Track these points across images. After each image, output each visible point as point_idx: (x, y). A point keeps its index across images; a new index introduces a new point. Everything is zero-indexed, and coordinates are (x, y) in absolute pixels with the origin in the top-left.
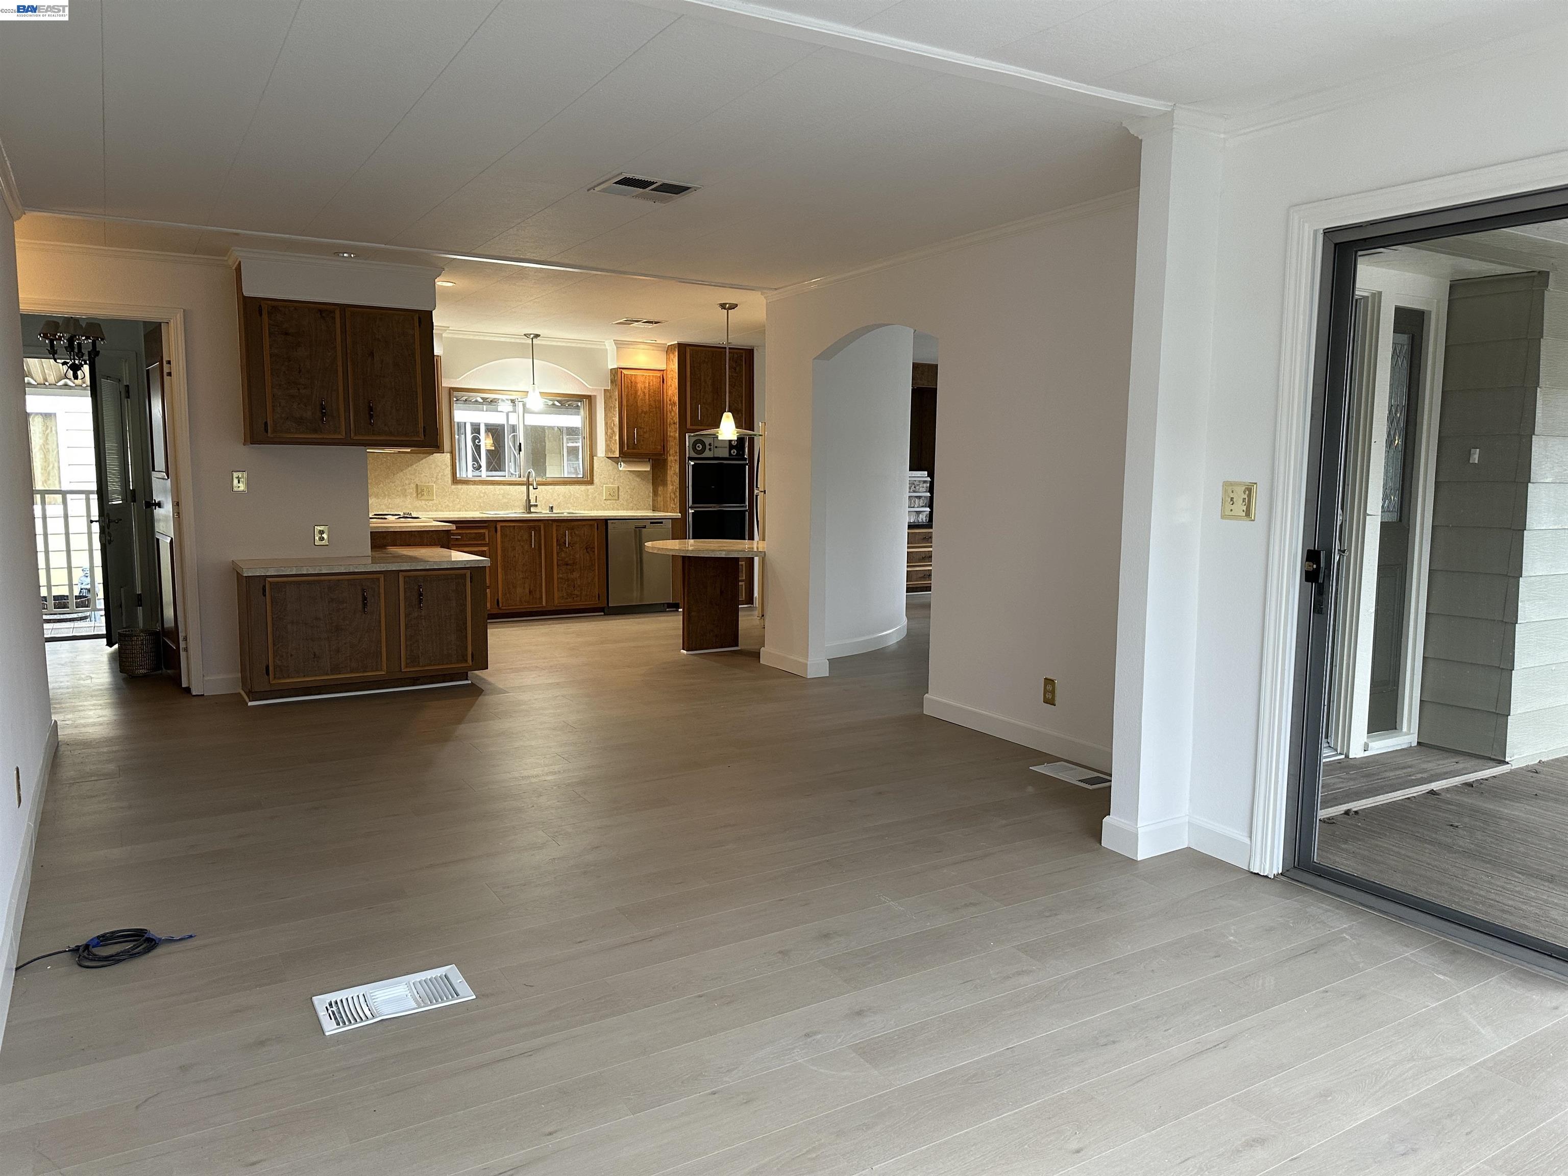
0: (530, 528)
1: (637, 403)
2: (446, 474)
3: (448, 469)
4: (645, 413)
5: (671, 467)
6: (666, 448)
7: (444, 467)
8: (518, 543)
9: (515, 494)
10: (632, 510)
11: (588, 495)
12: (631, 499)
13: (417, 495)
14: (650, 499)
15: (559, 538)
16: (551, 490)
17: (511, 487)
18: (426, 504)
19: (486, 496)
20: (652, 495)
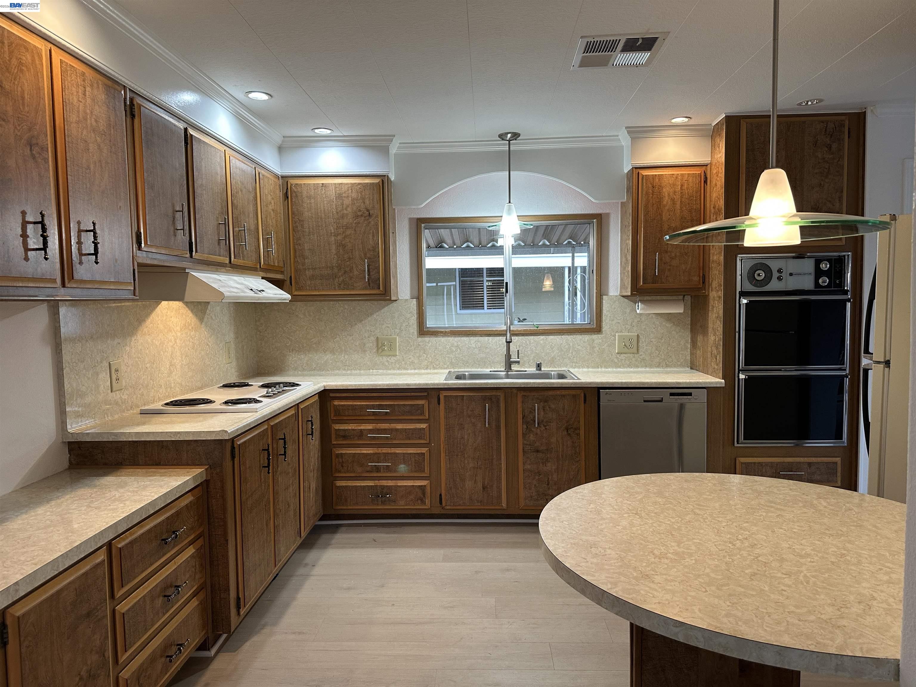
0: (484, 399)
1: (661, 215)
2: (411, 324)
3: (413, 318)
4: (675, 229)
5: (713, 307)
6: (706, 280)
7: (409, 315)
8: (468, 419)
9: (495, 348)
10: (658, 366)
11: (594, 347)
12: (657, 351)
13: (378, 350)
14: (687, 352)
15: (526, 414)
16: (542, 341)
17: (490, 338)
18: (387, 361)
19: (459, 350)
20: (689, 350)
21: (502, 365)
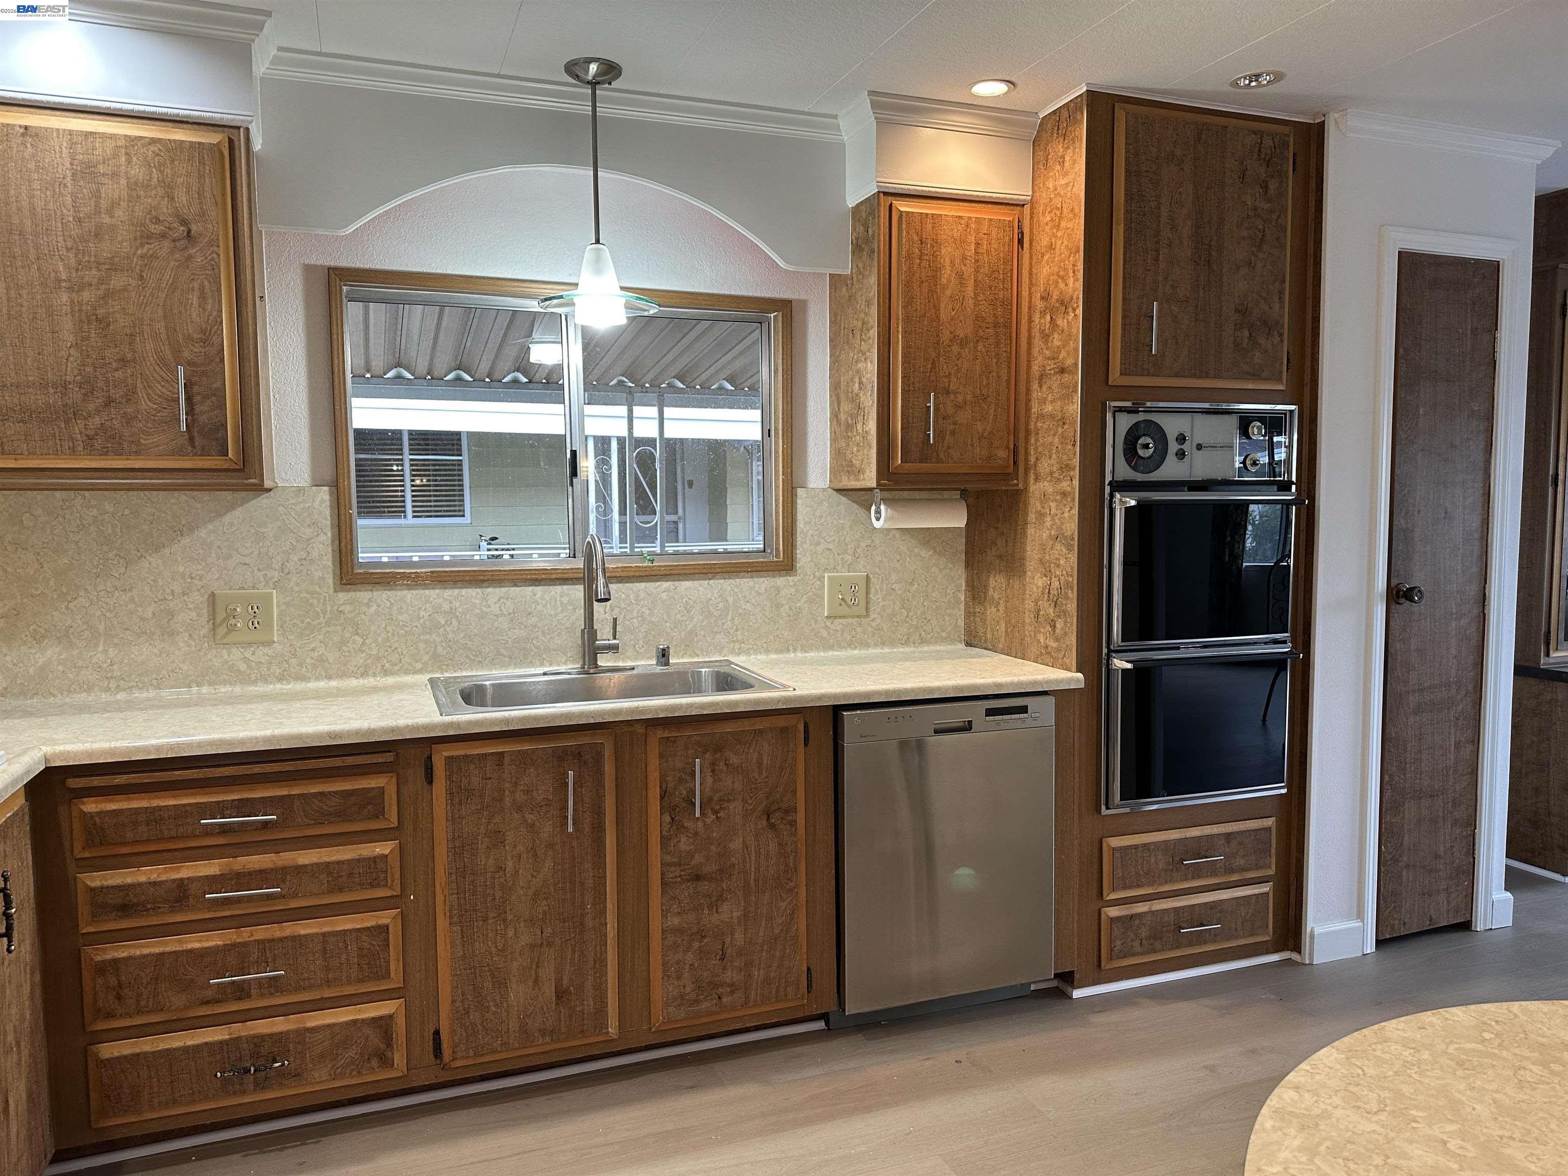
0: (561, 756)
1: (937, 308)
2: (315, 554)
3: (322, 537)
4: (963, 343)
5: (1041, 515)
6: (1021, 457)
7: (308, 531)
8: (516, 816)
9: (553, 612)
10: (906, 643)
11: (778, 606)
12: (903, 610)
13: (214, 629)
14: (959, 610)
15: (671, 785)
16: (665, 594)
17: (539, 590)
18: (245, 660)
19: (455, 623)
20: (962, 606)
21: (569, 655)
